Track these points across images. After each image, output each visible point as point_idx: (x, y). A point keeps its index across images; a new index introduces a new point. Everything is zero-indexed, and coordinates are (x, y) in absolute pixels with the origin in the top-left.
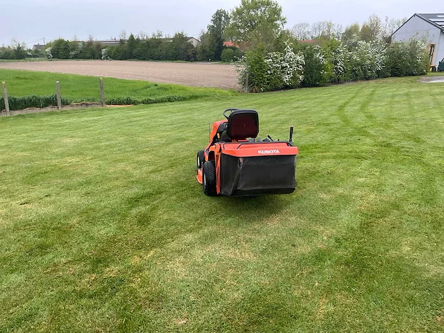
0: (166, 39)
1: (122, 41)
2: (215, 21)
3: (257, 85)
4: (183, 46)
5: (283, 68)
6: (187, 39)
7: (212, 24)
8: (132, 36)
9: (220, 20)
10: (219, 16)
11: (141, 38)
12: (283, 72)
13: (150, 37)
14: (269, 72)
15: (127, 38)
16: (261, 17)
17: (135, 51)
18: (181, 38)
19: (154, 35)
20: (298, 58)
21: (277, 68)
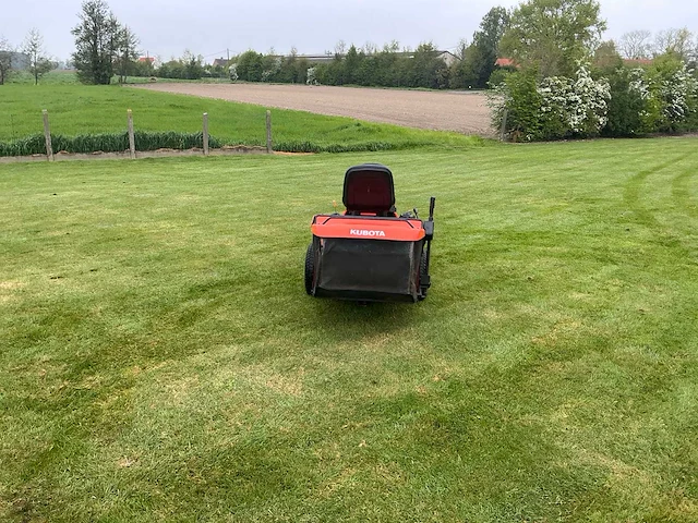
0: (404, 53)
1: (338, 57)
2: (486, 26)
3: (522, 130)
4: (429, 65)
5: (569, 103)
6: (437, 53)
7: (481, 30)
8: (353, 49)
9: (496, 23)
10: (494, 17)
11: (366, 52)
12: (569, 110)
13: (381, 50)
14: (544, 109)
15: (346, 52)
16: (563, 20)
17: (356, 72)
18: (427, 53)
19: (386, 48)
20: (600, 88)
21: (560, 103)
